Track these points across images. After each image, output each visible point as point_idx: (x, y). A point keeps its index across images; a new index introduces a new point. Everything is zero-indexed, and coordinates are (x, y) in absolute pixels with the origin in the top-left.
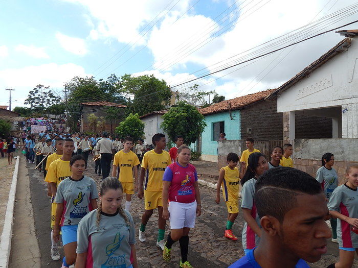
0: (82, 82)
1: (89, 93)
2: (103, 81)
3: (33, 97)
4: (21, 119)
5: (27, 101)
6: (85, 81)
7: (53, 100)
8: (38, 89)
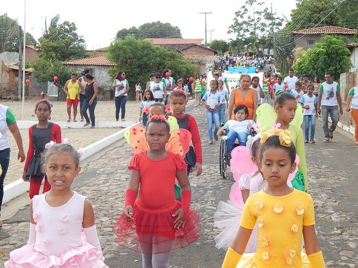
1: (315, 12)
3: (240, 20)
4: (216, 58)
5: (231, 29)
8: (247, 7)
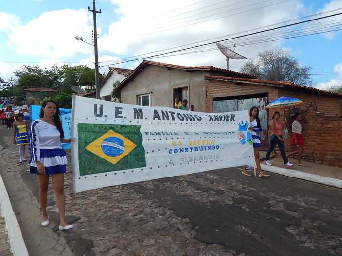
0: (29, 70)
2: (46, 70)
6: (32, 69)
7: (4, 85)
